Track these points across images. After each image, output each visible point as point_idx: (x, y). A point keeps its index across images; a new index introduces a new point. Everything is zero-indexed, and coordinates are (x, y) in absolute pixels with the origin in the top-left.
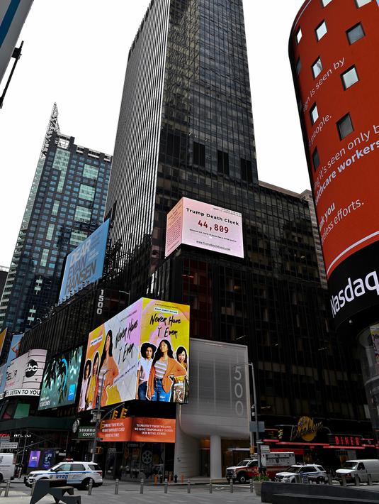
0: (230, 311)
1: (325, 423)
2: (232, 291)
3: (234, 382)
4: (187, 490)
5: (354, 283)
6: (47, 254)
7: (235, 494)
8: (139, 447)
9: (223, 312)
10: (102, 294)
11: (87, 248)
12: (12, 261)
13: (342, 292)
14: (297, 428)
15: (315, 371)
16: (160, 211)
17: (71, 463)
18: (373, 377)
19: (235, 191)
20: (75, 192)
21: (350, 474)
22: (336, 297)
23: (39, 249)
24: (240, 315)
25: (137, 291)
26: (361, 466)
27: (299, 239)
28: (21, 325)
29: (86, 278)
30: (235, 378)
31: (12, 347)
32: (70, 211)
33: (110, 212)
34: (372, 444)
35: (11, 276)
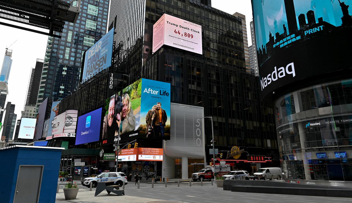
0: (193, 87)
1: (245, 149)
2: (195, 75)
3: (196, 128)
4: (177, 185)
5: (279, 70)
6: (69, 51)
7: (203, 186)
8: (141, 164)
9: (190, 87)
10: (112, 76)
11: (100, 47)
12: (46, 56)
13: (270, 75)
14: (230, 152)
15: (242, 121)
16: (149, 23)
17: (109, 173)
18: (283, 124)
19: (196, 11)
20: (85, 9)
21: (262, 175)
22: (265, 78)
23: (63, 48)
24: (199, 89)
25: (135, 74)
26: (268, 171)
27: (235, 43)
28: (55, 96)
29: (99, 66)
30: (196, 125)
31: (52, 108)
32: (82, 23)
33: (112, 23)
34: (270, 160)
35: (46, 65)
